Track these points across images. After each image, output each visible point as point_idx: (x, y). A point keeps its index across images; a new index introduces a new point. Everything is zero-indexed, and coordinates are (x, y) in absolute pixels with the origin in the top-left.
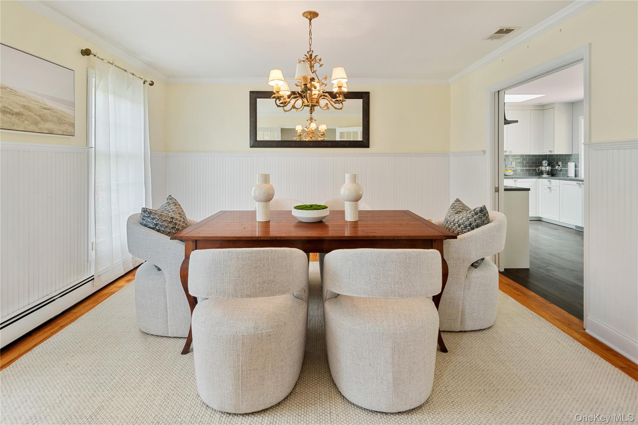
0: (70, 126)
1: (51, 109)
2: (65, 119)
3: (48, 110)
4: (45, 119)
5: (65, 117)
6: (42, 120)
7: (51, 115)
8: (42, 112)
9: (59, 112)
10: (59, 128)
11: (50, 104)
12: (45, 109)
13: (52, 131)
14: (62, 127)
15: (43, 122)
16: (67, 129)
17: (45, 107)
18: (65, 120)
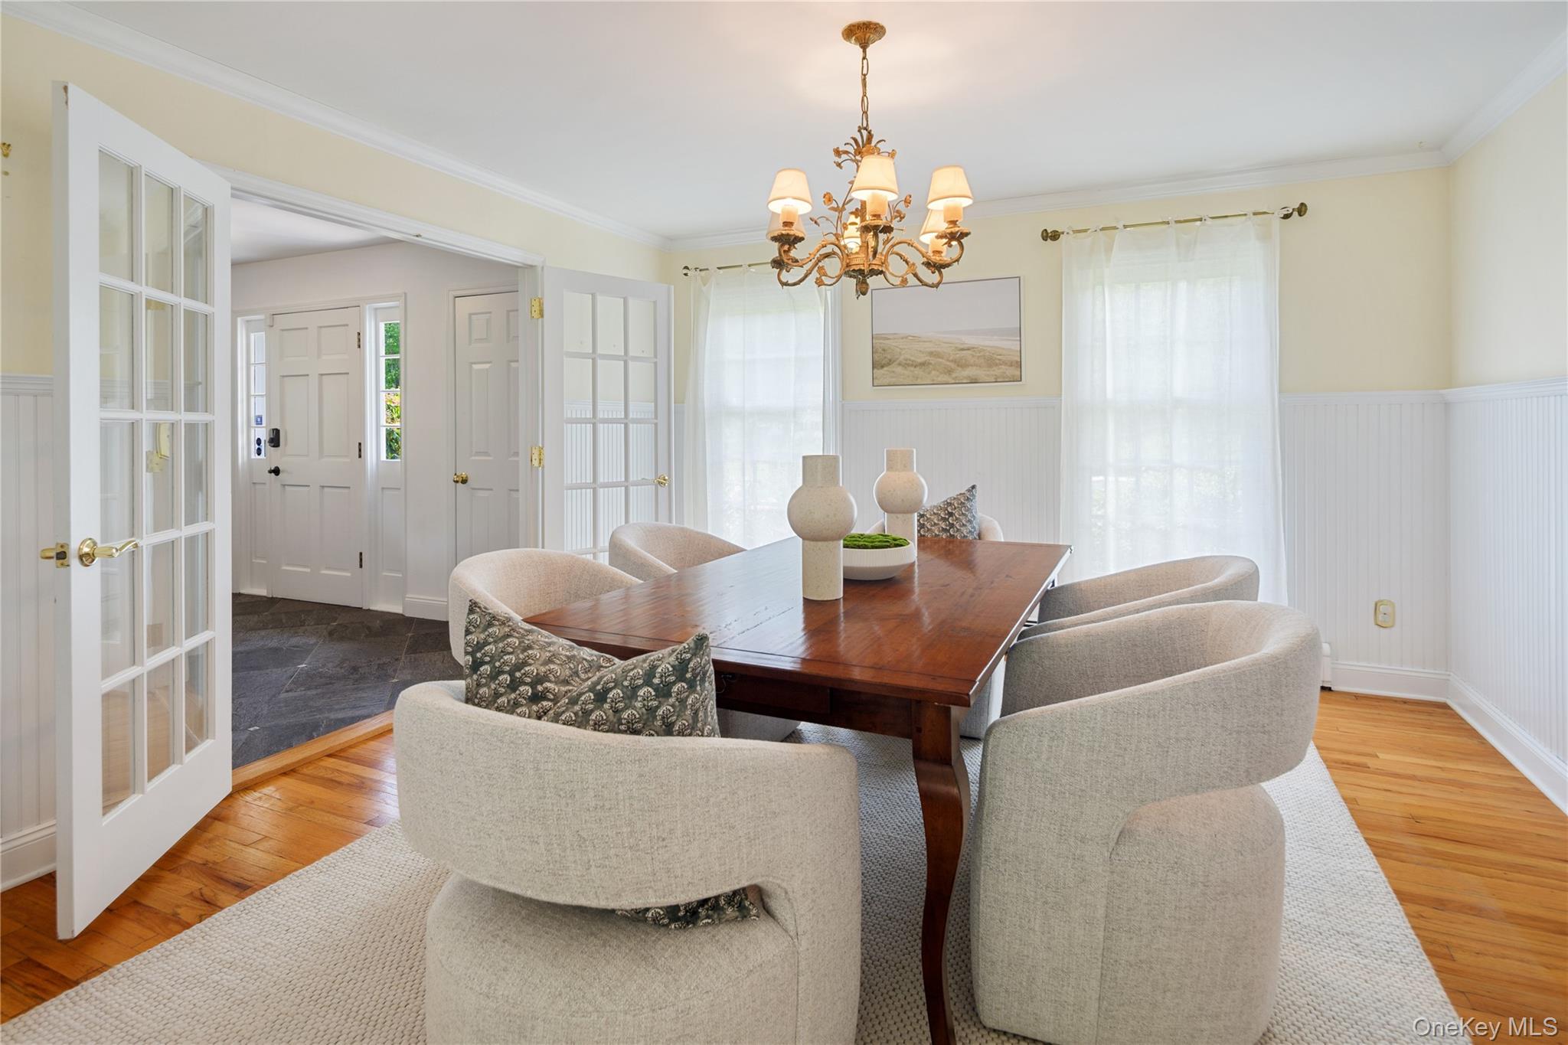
0: (1011, 366)
1: (973, 348)
2: (999, 357)
3: (968, 349)
4: (962, 364)
5: (1000, 355)
6: (958, 366)
7: (973, 356)
8: (958, 356)
9: (989, 349)
10: (988, 373)
11: (970, 341)
12: (963, 350)
13: (976, 379)
14: (994, 370)
15: (960, 369)
16: (1005, 373)
17: (962, 347)
18: (999, 360)
